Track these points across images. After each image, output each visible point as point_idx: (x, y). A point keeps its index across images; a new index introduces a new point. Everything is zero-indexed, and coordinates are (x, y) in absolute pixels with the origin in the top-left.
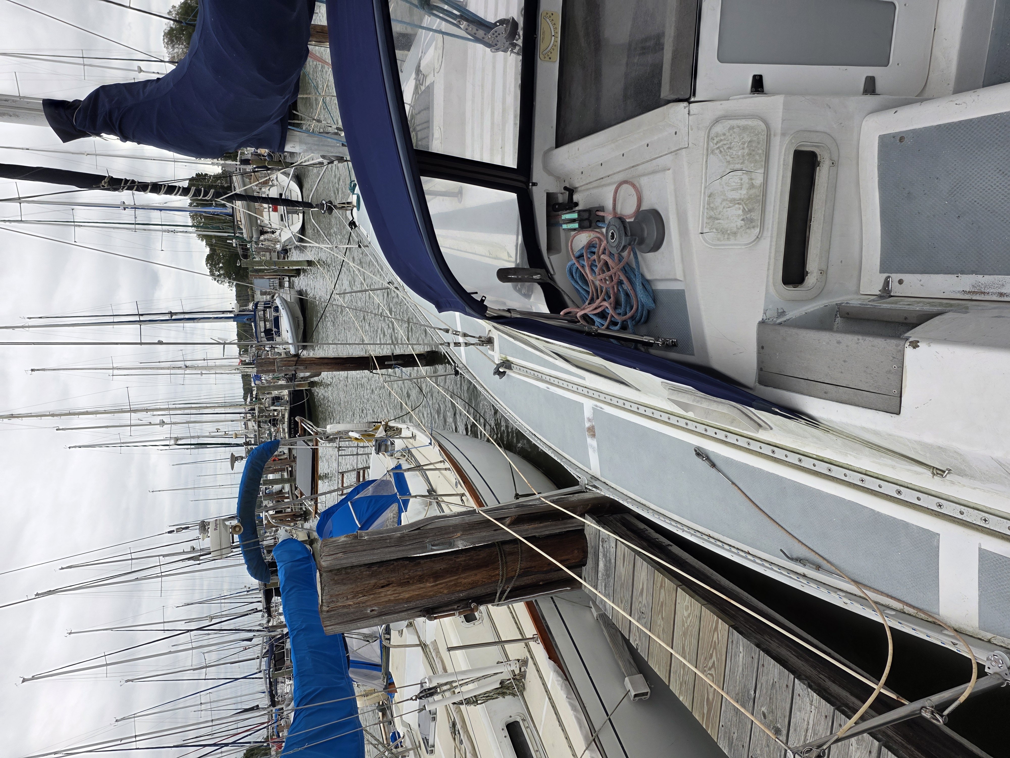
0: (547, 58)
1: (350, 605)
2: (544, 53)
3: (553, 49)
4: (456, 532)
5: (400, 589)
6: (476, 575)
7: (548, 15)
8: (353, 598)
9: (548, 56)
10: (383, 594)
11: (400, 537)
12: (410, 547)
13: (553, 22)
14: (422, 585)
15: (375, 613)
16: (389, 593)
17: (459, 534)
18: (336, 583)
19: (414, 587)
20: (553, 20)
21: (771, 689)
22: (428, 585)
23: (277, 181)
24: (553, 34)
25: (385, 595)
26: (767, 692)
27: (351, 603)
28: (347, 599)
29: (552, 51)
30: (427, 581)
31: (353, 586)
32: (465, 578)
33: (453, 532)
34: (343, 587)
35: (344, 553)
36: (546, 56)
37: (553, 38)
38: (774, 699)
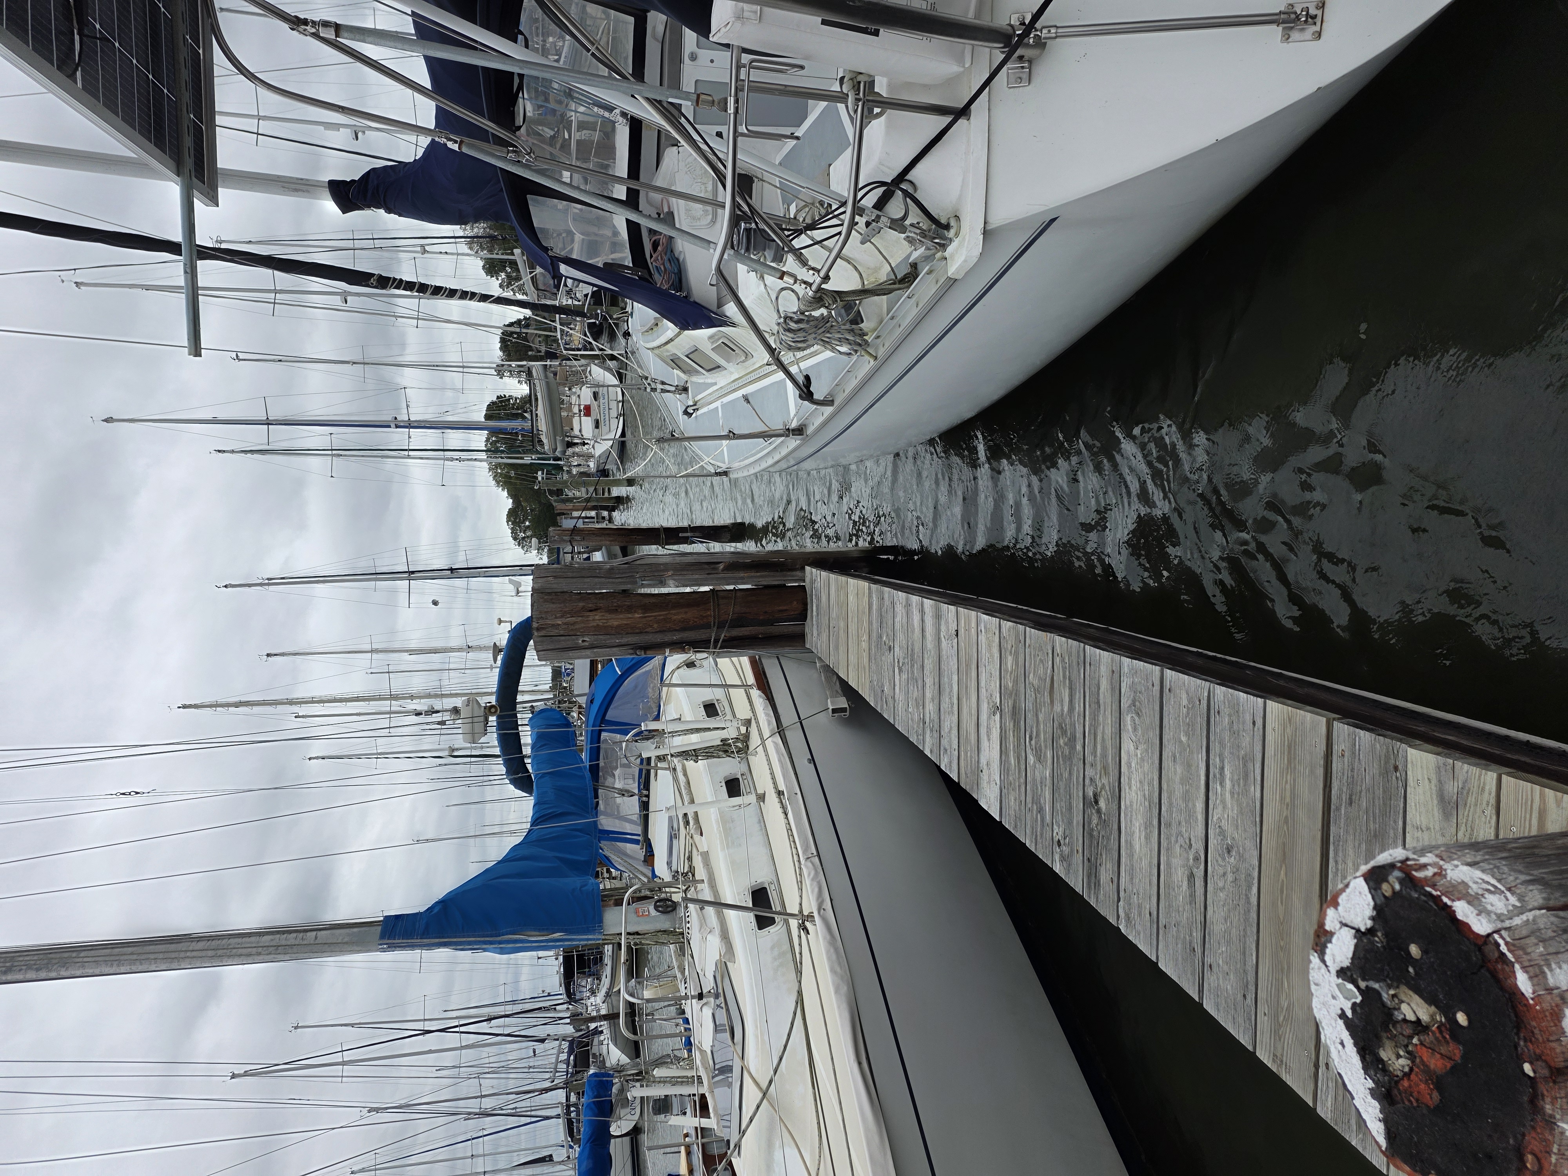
1: (559, 625)
4: (667, 570)
5: (608, 616)
6: (686, 613)
8: (562, 617)
10: (591, 619)
11: (609, 569)
12: (620, 580)
14: (630, 616)
15: (587, 644)
16: (597, 617)
17: (670, 573)
18: (546, 601)
19: (621, 616)
22: (637, 615)
25: (594, 620)
27: (560, 622)
28: (556, 618)
30: (635, 612)
31: (562, 605)
32: (675, 615)
33: (663, 571)
34: (554, 606)
35: (555, 577)
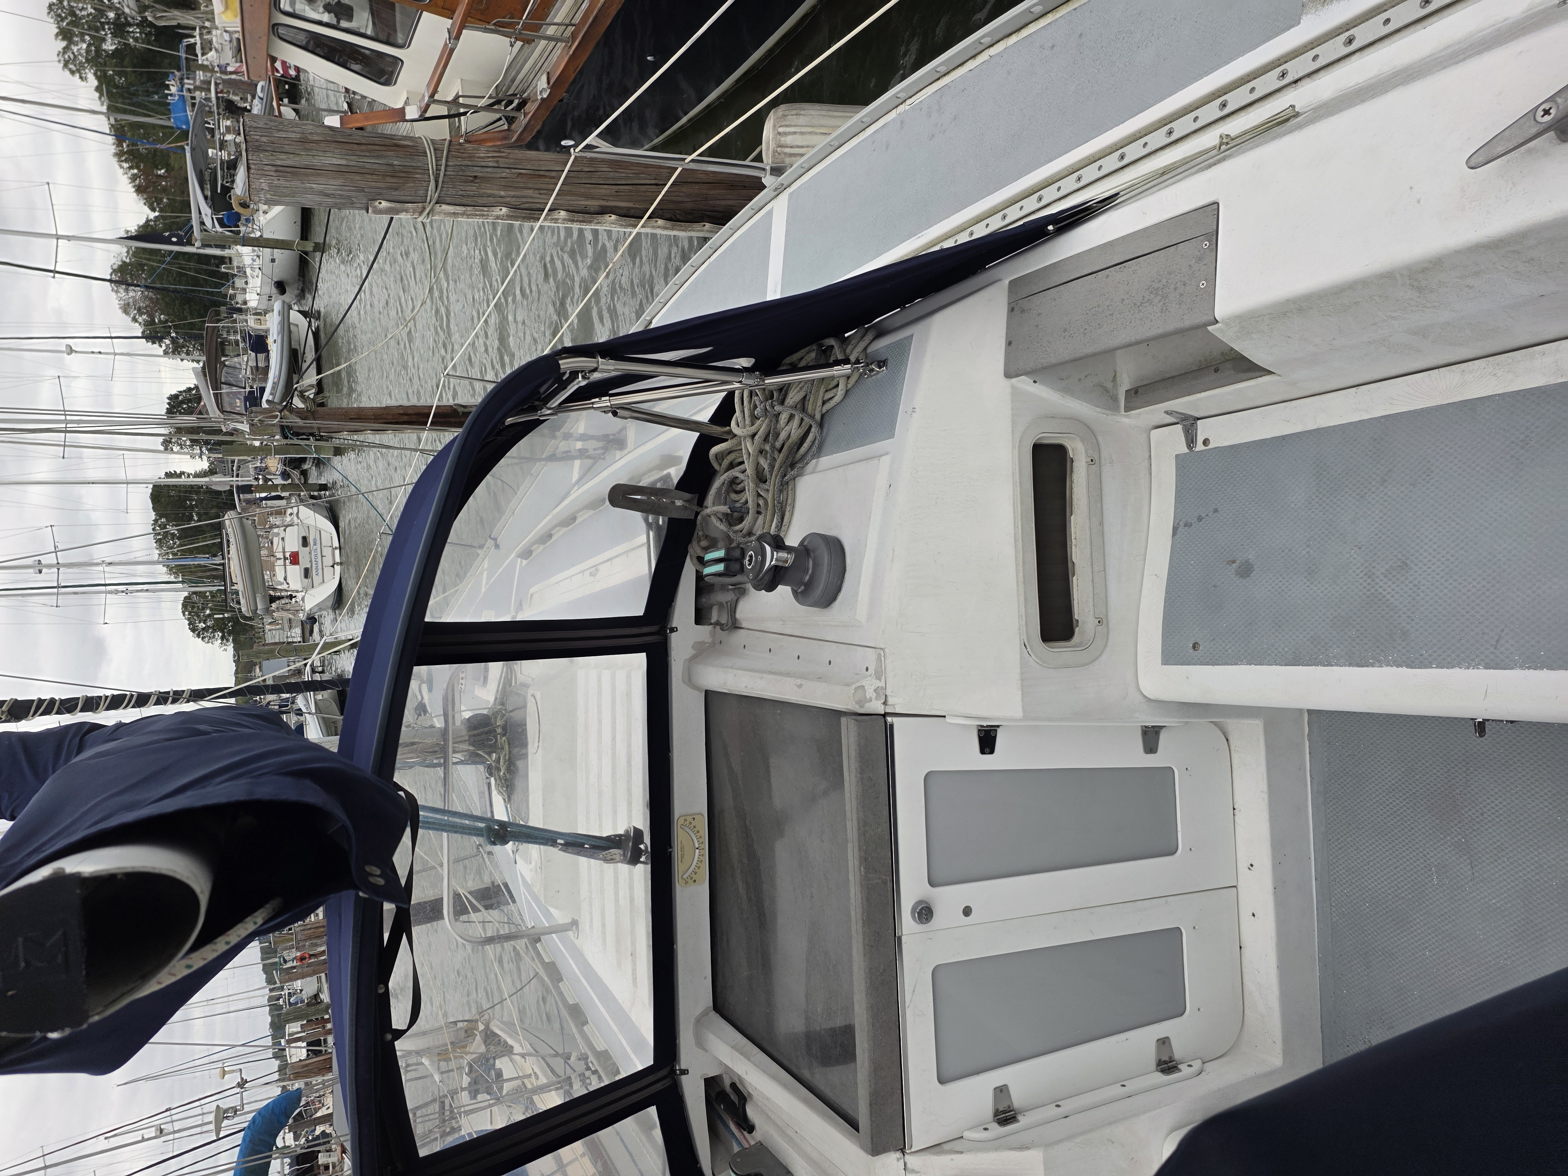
0: (691, 882)
2: (685, 877)
3: (699, 868)
7: (687, 822)
9: (691, 878)
13: (696, 830)
20: (695, 827)
23: (298, 518)
24: (697, 846)
29: (697, 870)
36: (689, 880)
37: (697, 851)
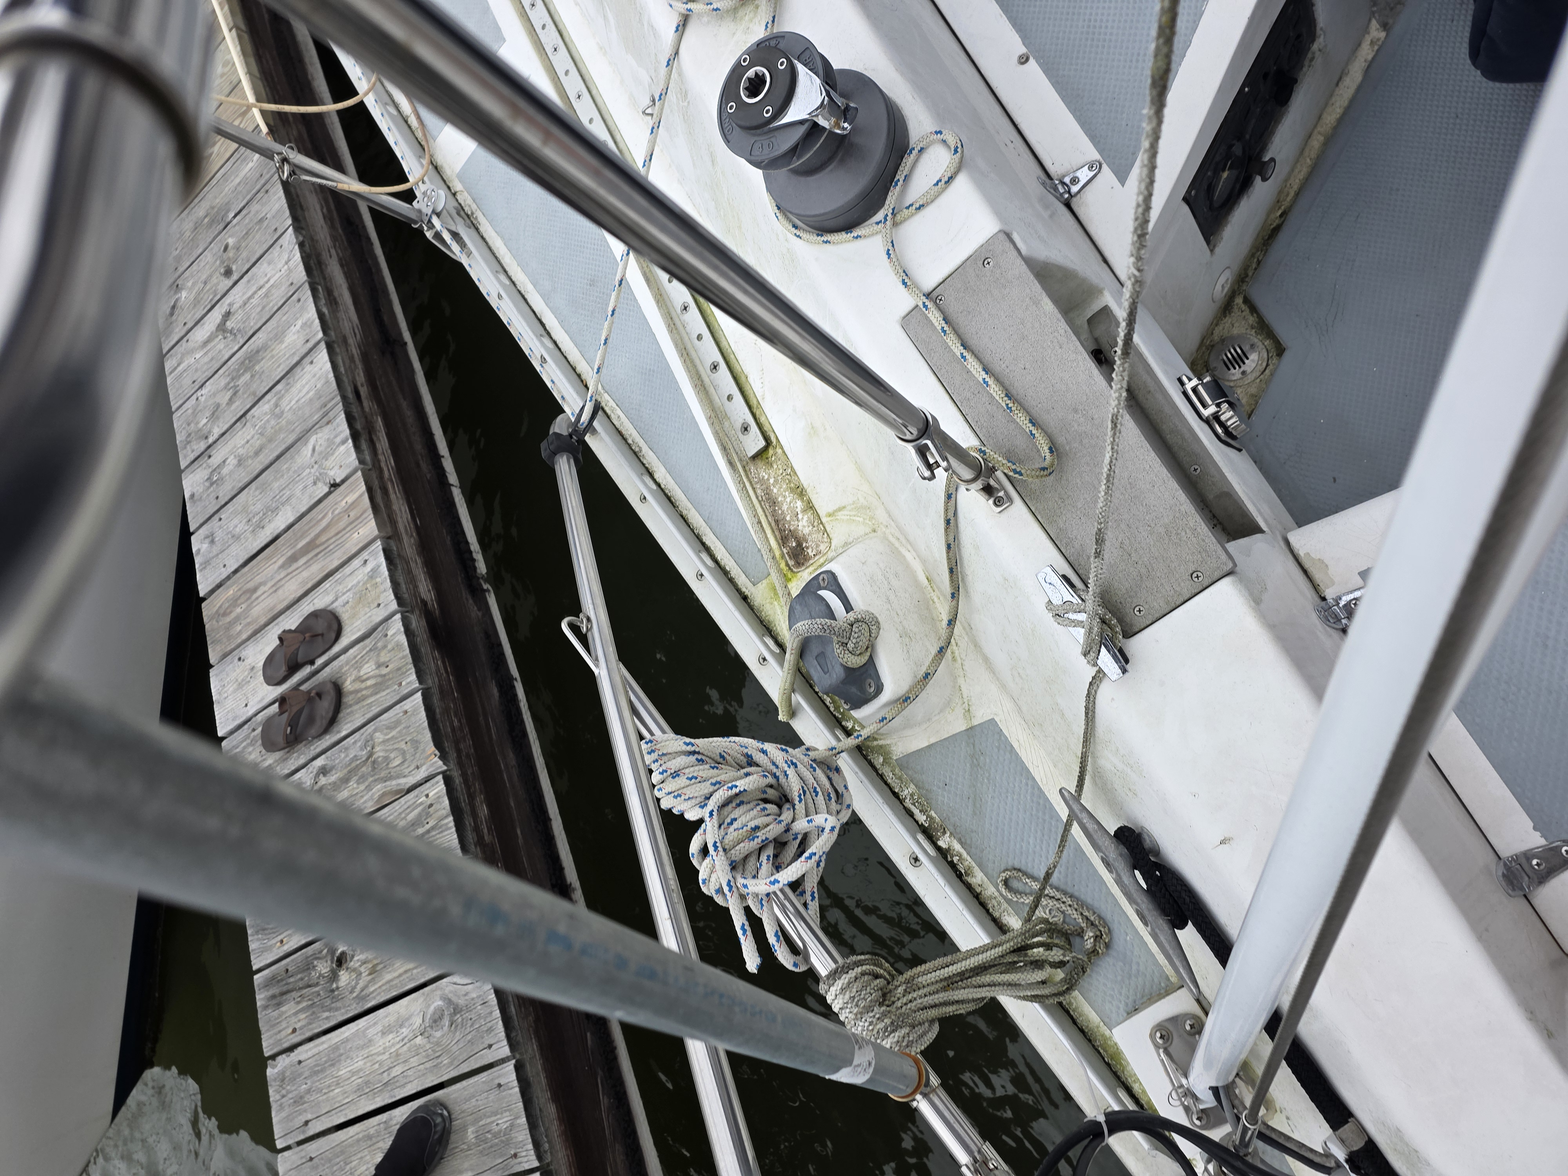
21: (256, 224)
26: (248, 224)
38: (251, 237)
